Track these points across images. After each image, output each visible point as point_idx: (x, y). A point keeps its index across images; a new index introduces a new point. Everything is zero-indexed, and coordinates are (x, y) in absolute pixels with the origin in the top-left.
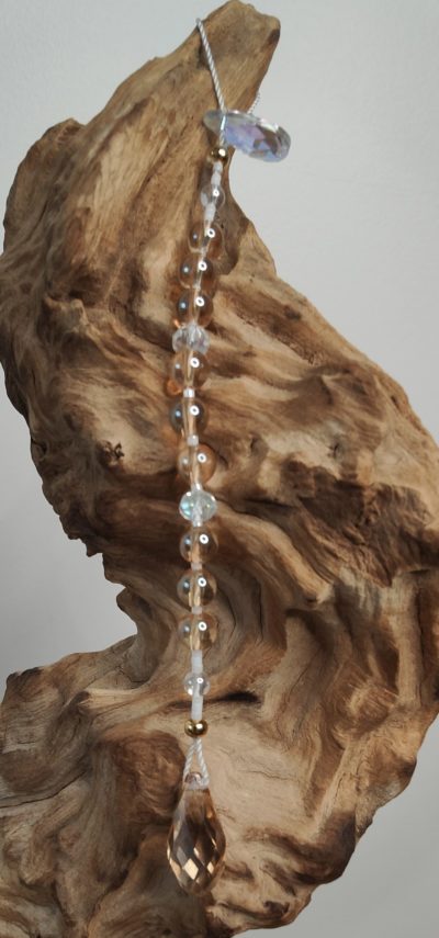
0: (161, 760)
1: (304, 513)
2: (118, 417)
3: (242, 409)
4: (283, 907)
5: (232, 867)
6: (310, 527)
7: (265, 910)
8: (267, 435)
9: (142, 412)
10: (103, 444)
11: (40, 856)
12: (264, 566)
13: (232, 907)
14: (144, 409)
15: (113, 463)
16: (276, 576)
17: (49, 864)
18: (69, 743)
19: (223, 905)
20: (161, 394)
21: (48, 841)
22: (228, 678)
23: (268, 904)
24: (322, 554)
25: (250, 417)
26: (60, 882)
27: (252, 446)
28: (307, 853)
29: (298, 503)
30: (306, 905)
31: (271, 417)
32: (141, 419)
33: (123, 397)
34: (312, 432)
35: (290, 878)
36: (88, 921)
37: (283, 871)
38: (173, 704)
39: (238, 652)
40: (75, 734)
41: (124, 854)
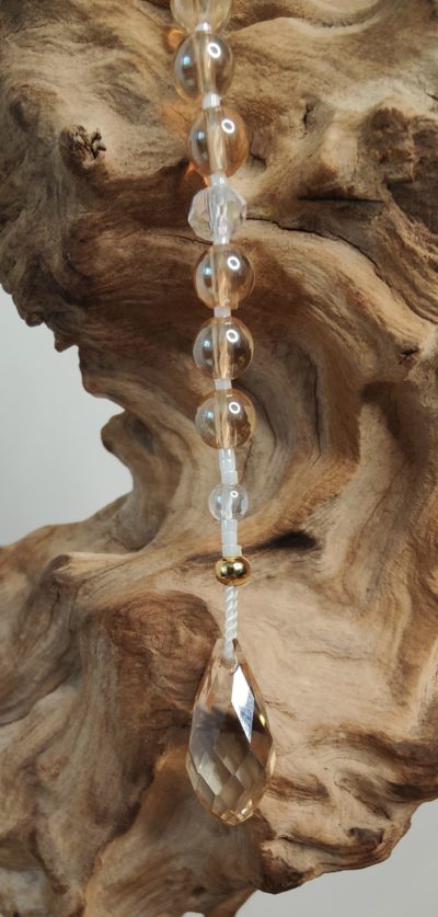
0: (183, 632)
1: (395, 213)
2: (94, 98)
3: (289, 57)
4: (375, 835)
5: (296, 781)
6: (404, 233)
7: (350, 841)
8: (328, 93)
9: (130, 81)
10: (73, 131)
11: (11, 798)
12: (329, 314)
13: (299, 840)
14: (133, 76)
15: (89, 162)
16: (349, 328)
17: (25, 807)
18: (44, 634)
19: (286, 839)
20: (160, 51)
21: (22, 773)
22: (273, 516)
23: (352, 831)
24: (426, 277)
25: (302, 69)
26: (42, 830)
27: (305, 120)
28: (408, 754)
29: (385, 195)
30: (404, 833)
31: (334, 63)
32: (128, 93)
33: (101, 63)
34: (404, 73)
35: (382, 793)
36: (84, 882)
37: (371, 784)
38: (194, 558)
39: (284, 478)
40: (52, 618)
41: (134, 779)
